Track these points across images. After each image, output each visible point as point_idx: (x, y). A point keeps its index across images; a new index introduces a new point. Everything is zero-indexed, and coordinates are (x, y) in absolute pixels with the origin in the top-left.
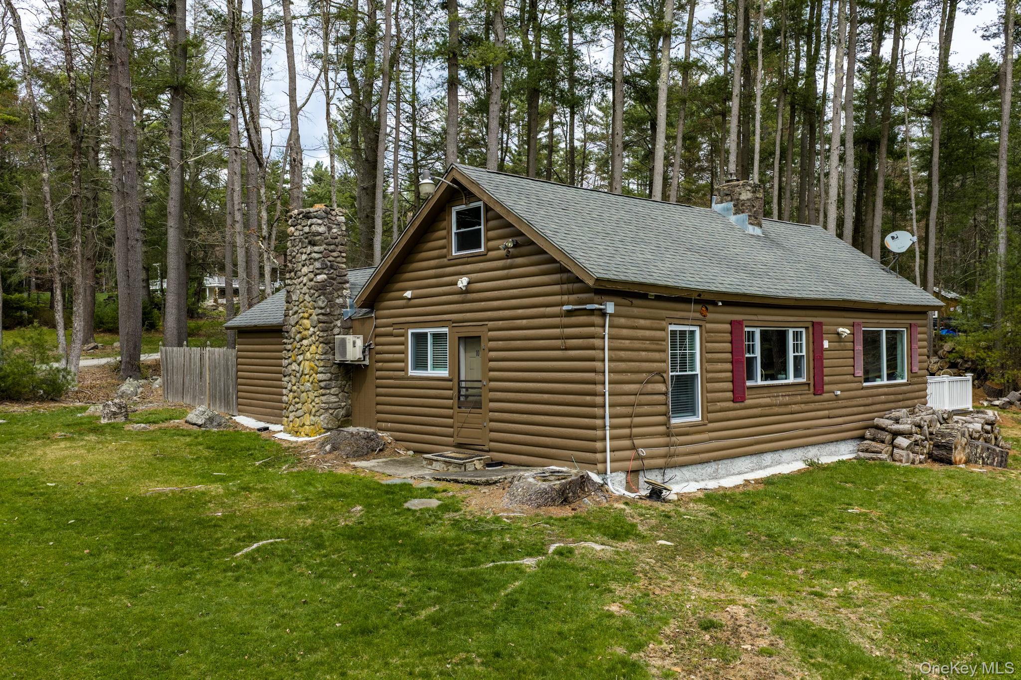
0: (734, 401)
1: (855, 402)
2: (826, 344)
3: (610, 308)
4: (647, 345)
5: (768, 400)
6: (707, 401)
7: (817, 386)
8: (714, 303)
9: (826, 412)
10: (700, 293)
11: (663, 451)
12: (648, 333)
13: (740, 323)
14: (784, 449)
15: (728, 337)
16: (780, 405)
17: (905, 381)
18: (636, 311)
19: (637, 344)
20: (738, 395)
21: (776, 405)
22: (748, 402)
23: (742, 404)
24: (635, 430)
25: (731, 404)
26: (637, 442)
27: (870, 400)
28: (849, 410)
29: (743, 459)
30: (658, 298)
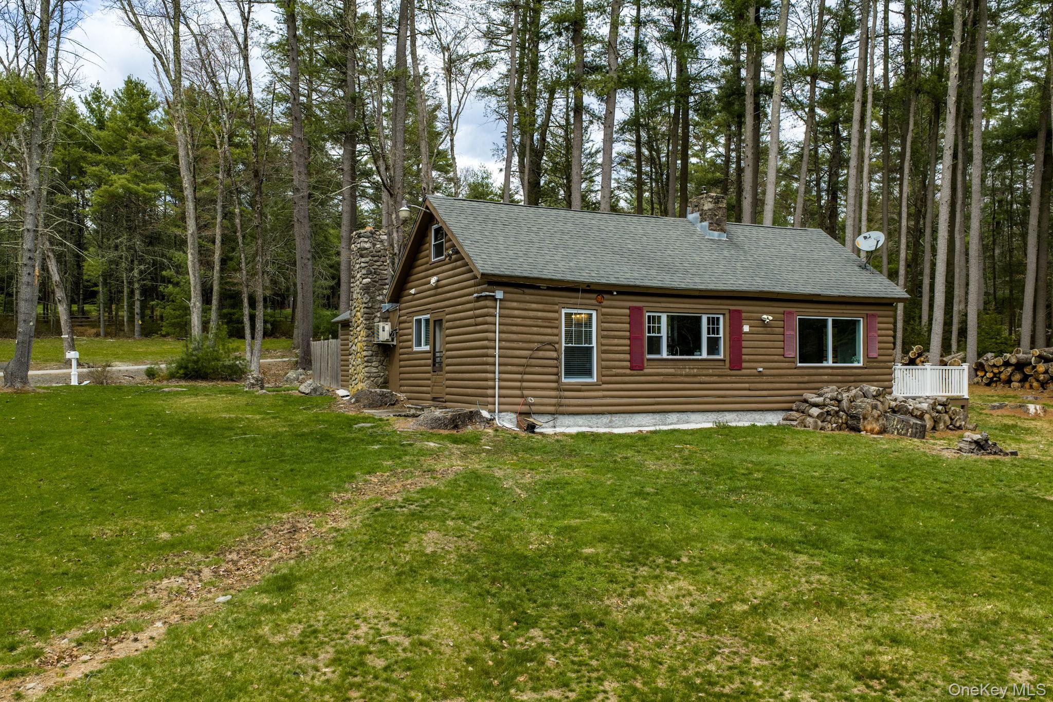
0: (631, 368)
1: (785, 379)
2: (746, 328)
3: (499, 294)
4: (540, 322)
5: (672, 371)
6: (601, 368)
7: (736, 362)
8: (611, 293)
9: (747, 385)
10: (589, 285)
11: (554, 401)
12: (540, 314)
13: (640, 309)
14: (693, 411)
15: (627, 319)
16: (686, 375)
17: (861, 364)
18: (528, 298)
19: (528, 322)
20: (636, 365)
21: (681, 375)
22: (646, 371)
23: (641, 372)
24: (525, 384)
25: (628, 371)
26: (526, 392)
27: (806, 379)
28: (778, 385)
29: (644, 415)
30: (549, 288)
